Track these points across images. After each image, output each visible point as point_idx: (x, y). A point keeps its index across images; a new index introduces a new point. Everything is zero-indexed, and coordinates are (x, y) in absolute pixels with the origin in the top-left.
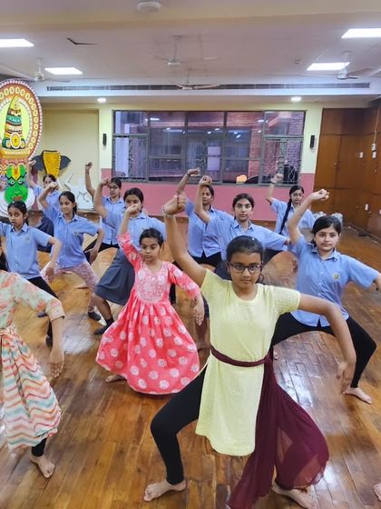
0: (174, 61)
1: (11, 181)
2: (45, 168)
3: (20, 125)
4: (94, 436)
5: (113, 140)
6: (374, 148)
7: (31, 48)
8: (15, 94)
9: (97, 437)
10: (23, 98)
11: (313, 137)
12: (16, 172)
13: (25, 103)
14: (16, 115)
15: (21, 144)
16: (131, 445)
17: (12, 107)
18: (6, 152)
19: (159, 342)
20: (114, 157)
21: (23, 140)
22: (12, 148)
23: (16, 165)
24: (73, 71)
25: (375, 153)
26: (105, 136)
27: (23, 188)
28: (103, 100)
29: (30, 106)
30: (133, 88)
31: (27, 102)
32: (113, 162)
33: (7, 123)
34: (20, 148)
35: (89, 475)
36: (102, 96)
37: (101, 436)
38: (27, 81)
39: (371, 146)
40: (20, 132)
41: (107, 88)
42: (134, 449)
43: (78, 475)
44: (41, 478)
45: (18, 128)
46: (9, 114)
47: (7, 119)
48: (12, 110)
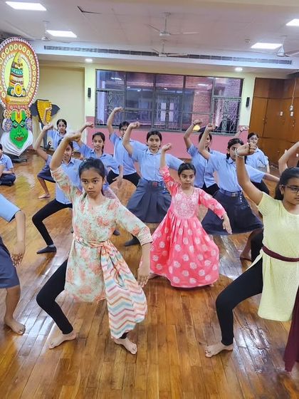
0: (165, 32)
1: (15, 124)
2: (39, 114)
3: (22, 77)
4: (155, 321)
5: (96, 94)
6: (291, 109)
7: (44, 12)
8: (18, 51)
9: (158, 322)
10: (25, 54)
11: (248, 99)
12: (19, 117)
13: (26, 58)
14: (19, 68)
15: (22, 93)
16: (187, 326)
17: (16, 61)
18: (11, 99)
19: (191, 248)
20: (96, 108)
21: (24, 89)
22: (15, 96)
23: (19, 110)
24: (70, 34)
25: (292, 113)
26: (89, 90)
27: (24, 130)
28: (90, 61)
29: (29, 61)
30: (117, 52)
31: (28, 57)
32: (96, 111)
33: (11, 74)
34: (22, 96)
35: (164, 349)
36: (89, 57)
37: (160, 321)
38: (28, 40)
39: (289, 107)
40: (22, 83)
41: (95, 50)
42: (189, 328)
43: (157, 350)
44: (129, 355)
45: (20, 79)
46: (13, 67)
47: (11, 71)
48: (16, 63)
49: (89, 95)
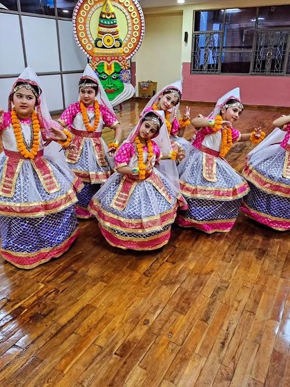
10: (117, 1)
14: (108, 18)
15: (115, 43)
17: (104, 11)
18: (97, 50)
20: (193, 52)
21: (118, 40)
22: (103, 47)
26: (186, 34)
29: (126, 8)
31: (122, 4)
32: (193, 56)
33: (100, 25)
34: (114, 47)
40: (115, 33)
46: (101, 17)
47: (100, 22)
48: (104, 13)
49: (186, 40)
